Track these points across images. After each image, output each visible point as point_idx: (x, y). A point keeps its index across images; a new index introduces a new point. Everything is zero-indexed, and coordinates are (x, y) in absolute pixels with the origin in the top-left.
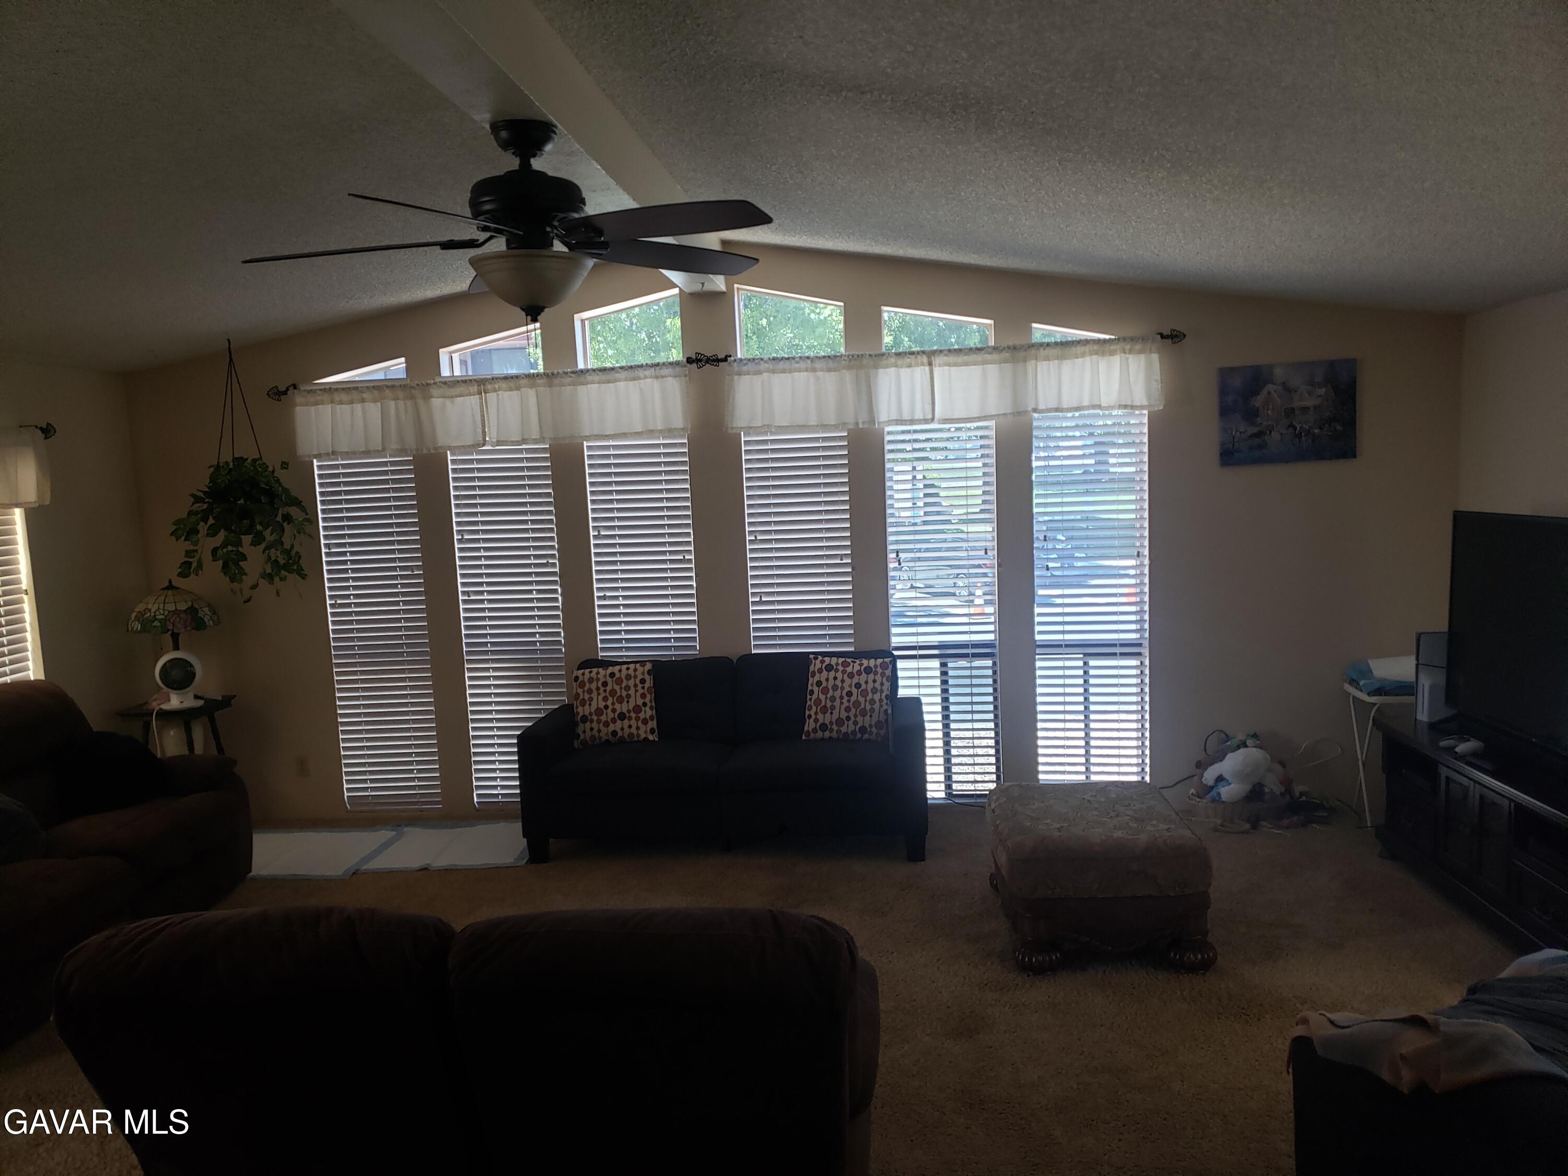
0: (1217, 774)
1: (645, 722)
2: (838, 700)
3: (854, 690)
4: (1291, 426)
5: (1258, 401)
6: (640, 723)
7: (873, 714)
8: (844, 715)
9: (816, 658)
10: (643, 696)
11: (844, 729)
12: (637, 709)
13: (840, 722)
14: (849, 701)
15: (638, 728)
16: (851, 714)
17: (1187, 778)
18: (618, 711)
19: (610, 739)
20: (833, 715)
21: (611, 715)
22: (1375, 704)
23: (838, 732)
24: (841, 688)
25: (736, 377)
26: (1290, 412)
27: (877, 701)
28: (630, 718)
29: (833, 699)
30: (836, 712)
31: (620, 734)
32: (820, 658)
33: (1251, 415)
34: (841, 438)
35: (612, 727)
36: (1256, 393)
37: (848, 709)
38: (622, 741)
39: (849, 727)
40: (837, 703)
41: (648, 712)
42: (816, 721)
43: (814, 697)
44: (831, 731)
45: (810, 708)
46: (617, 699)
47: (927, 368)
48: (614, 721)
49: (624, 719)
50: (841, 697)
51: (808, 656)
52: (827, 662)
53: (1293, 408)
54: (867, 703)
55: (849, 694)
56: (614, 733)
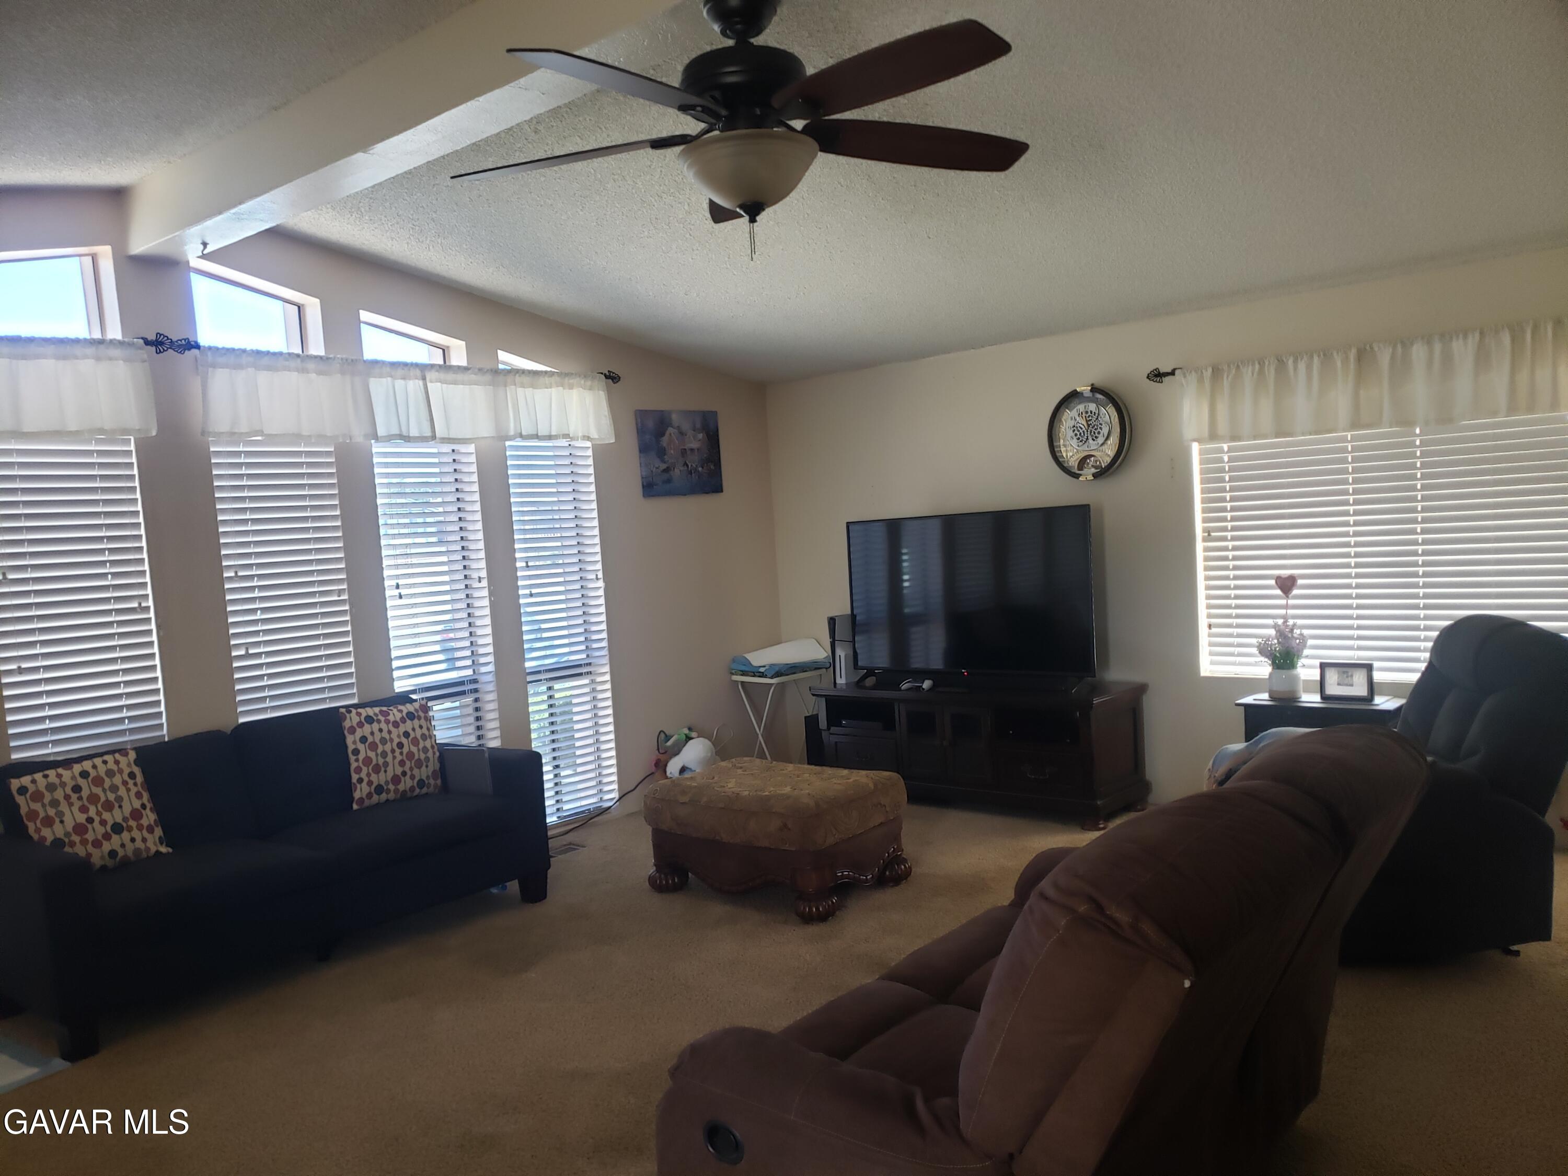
0: (679, 767)
1: (150, 829)
2: (390, 755)
3: (404, 740)
4: (686, 464)
5: (665, 441)
6: (145, 832)
7: (429, 764)
8: (399, 770)
9: (350, 712)
10: (139, 795)
11: (401, 787)
12: (136, 815)
13: (396, 780)
14: (401, 753)
15: (144, 840)
16: (407, 768)
17: (650, 775)
18: (110, 823)
19: (108, 864)
20: (388, 773)
21: (100, 830)
22: (773, 684)
23: (396, 791)
24: (390, 740)
25: (210, 369)
26: (684, 452)
27: (429, 748)
28: (130, 829)
29: (384, 755)
30: (390, 769)
31: (121, 853)
32: (354, 711)
33: (662, 453)
34: (328, 454)
35: (107, 847)
36: (663, 434)
37: (402, 763)
38: (125, 863)
39: (407, 782)
40: (389, 758)
41: (150, 817)
42: (370, 783)
43: (362, 756)
44: (388, 791)
45: (358, 770)
46: (102, 807)
47: (421, 383)
48: (107, 837)
49: (122, 831)
50: (393, 751)
51: (338, 711)
52: (364, 715)
53: (685, 449)
54: (421, 752)
55: (400, 745)
56: (113, 854)
